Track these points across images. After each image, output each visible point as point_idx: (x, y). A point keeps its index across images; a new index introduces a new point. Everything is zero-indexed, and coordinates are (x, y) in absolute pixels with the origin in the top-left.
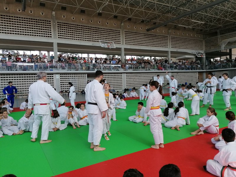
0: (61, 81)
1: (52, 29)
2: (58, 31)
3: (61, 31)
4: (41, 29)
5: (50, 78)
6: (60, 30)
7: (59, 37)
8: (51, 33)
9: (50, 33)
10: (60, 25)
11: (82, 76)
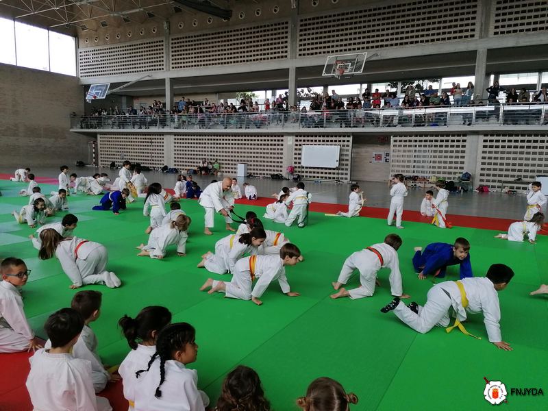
0: (296, 149)
1: (289, 40)
2: (301, 40)
3: (305, 40)
4: (272, 44)
5: (279, 143)
6: (303, 37)
7: (300, 52)
8: (286, 49)
9: (284, 50)
10: (305, 27)
11: (340, 141)
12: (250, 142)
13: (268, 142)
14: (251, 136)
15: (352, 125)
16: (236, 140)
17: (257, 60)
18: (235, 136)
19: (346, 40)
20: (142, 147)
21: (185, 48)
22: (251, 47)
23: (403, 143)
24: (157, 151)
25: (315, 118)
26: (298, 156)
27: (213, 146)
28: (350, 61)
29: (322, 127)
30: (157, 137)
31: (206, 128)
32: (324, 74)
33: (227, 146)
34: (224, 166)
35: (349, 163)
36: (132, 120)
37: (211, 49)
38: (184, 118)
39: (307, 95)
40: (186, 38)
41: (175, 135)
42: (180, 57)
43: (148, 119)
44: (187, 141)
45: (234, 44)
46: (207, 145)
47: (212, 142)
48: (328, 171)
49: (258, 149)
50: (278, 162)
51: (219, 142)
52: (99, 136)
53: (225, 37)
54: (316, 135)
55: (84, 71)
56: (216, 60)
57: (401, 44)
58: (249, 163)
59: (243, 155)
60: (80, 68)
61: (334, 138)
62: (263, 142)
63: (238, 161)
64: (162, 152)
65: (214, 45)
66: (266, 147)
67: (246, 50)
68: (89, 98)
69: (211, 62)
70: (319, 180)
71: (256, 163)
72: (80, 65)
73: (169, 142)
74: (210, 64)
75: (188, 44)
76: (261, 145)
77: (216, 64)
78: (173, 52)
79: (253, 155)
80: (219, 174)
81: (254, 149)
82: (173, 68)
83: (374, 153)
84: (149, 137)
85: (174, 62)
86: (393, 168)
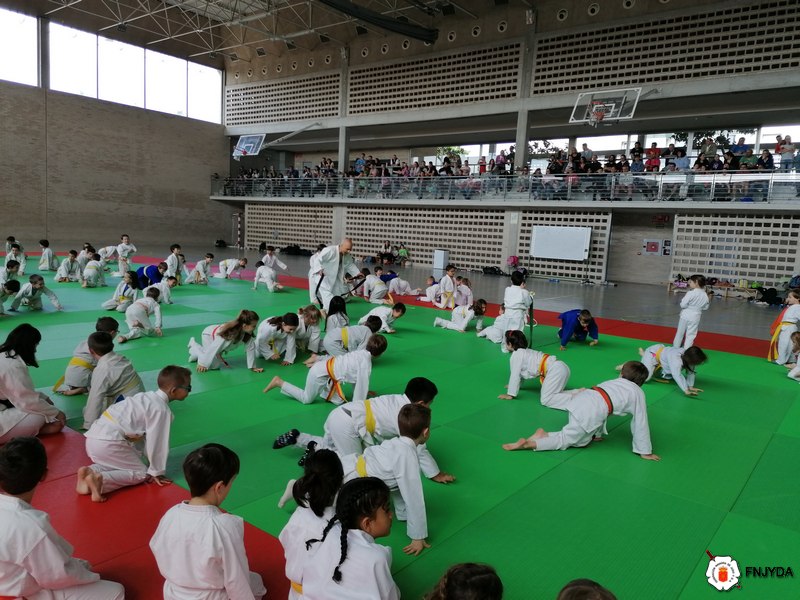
0: (523, 231)
1: (520, 70)
2: (538, 71)
3: (544, 70)
4: (494, 77)
5: (497, 221)
6: (542, 66)
7: (536, 89)
8: (515, 84)
9: (512, 85)
10: (545, 51)
11: (591, 220)
12: (454, 219)
13: (481, 220)
14: (457, 210)
15: (611, 197)
16: (434, 216)
17: (471, 100)
18: (434, 210)
19: (608, 69)
20: (303, 223)
21: (369, 85)
22: (463, 81)
23: (694, 227)
24: (322, 229)
25: (555, 186)
26: (524, 242)
27: (400, 223)
28: (614, 100)
29: (565, 199)
30: (323, 209)
31: (392, 198)
32: (572, 120)
33: (421, 224)
34: (415, 253)
35: (605, 254)
36: (292, 185)
37: (405, 86)
38: (362, 183)
39: (543, 151)
40: (371, 70)
41: (349, 207)
42: (361, 97)
43: (314, 185)
44: (365, 216)
45: (439, 78)
46: (392, 223)
47: (401, 217)
48: (571, 265)
49: (465, 229)
50: (494, 250)
51: (409, 218)
52: (247, 206)
53: (426, 67)
54: (554, 210)
55: (231, 117)
56: (411, 100)
57: (696, 75)
58: (452, 250)
59: (443, 237)
60: (227, 113)
61: (582, 217)
62: (474, 220)
63: (436, 245)
64: (329, 230)
65: (410, 79)
66: (478, 227)
67: (455, 86)
68: (237, 154)
69: (404, 104)
70: (557, 278)
71: (461, 250)
72: (227, 108)
73: (339, 217)
74: (402, 107)
75: (373, 78)
76: (471, 223)
77: (411, 106)
78: (351, 90)
79: (457, 238)
80: (407, 264)
81: (460, 229)
82: (351, 112)
83: (646, 241)
84: (313, 209)
85: (352, 104)
86: (676, 265)
